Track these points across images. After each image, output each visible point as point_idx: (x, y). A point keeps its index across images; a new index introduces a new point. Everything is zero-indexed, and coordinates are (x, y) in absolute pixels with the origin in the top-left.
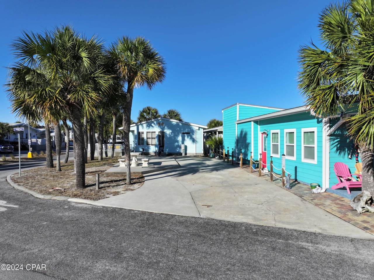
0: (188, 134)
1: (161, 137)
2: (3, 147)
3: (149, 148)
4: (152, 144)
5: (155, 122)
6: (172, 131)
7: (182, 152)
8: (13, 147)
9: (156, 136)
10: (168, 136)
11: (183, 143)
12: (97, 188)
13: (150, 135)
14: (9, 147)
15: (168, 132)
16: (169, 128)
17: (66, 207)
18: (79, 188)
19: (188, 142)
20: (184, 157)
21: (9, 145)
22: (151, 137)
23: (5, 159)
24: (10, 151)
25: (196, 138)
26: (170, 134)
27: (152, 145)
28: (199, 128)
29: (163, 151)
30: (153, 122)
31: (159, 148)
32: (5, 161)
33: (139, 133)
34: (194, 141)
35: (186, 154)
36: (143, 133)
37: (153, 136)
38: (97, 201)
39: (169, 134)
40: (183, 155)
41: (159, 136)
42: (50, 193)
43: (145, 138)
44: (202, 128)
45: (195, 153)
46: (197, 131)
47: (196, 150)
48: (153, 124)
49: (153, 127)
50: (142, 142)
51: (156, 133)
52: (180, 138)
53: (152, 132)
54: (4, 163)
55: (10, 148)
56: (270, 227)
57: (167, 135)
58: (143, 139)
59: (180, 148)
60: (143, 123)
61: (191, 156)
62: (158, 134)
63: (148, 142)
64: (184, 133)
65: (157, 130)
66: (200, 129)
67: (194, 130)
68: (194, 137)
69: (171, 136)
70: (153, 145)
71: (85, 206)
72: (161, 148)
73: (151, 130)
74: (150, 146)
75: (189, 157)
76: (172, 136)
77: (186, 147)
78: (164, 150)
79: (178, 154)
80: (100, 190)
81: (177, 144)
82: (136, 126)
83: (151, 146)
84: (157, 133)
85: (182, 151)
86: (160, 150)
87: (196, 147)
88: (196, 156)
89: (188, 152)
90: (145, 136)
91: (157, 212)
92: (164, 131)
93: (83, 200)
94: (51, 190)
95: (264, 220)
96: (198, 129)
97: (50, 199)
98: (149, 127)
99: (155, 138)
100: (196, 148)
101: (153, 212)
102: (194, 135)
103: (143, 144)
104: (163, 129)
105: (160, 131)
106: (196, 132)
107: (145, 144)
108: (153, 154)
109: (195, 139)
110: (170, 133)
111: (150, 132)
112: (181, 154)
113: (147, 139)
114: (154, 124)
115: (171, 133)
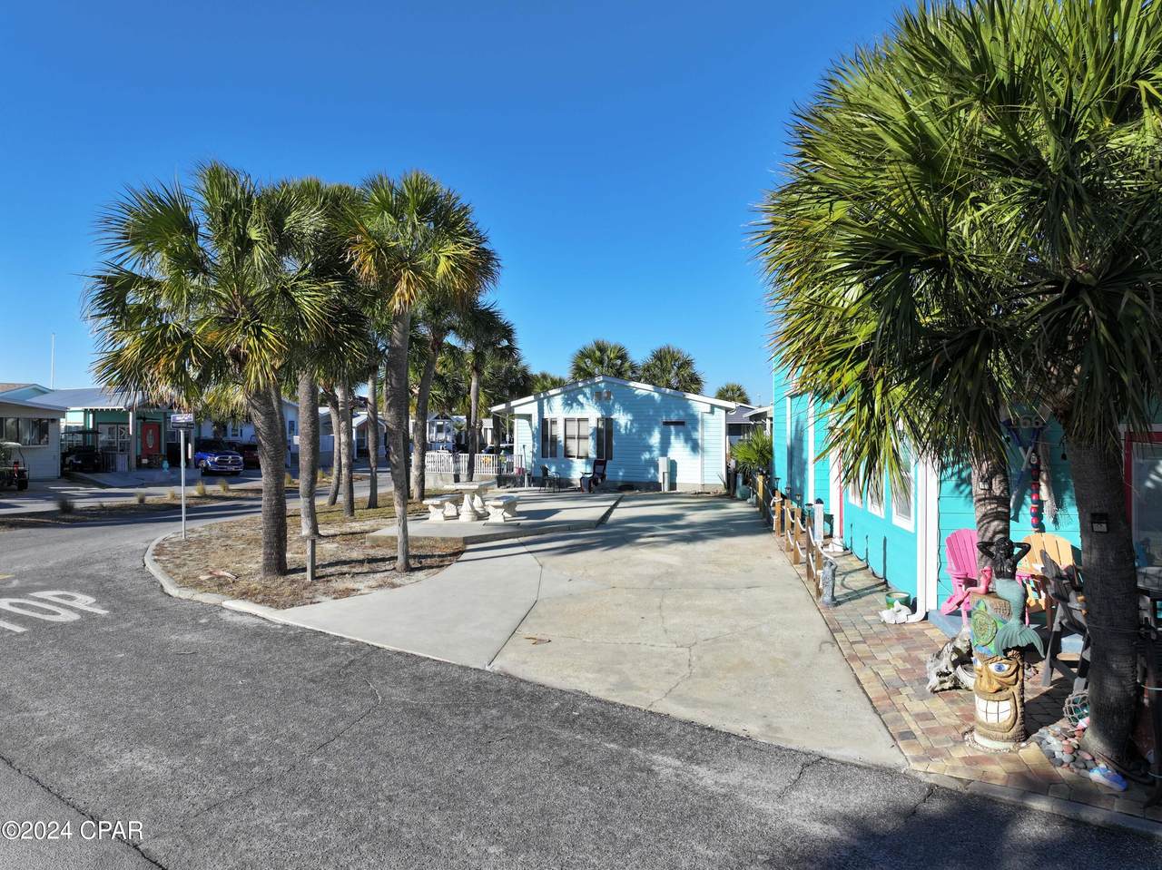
0: (680, 427)
1: (605, 435)
2: (216, 459)
3: (569, 467)
4: (580, 455)
5: (587, 391)
6: (633, 416)
7: (661, 481)
8: (241, 458)
9: (591, 431)
10: (623, 431)
11: (664, 452)
12: (309, 579)
13: (573, 430)
14: (230, 457)
15: (622, 419)
16: (626, 409)
17: (203, 621)
18: (268, 575)
19: (678, 449)
20: (665, 496)
21: (231, 454)
22: (576, 434)
23: (204, 490)
24: (233, 468)
25: (703, 439)
26: (629, 426)
27: (578, 457)
28: (713, 406)
29: (603, 477)
30: (581, 391)
31: (594, 468)
32: (204, 496)
33: (544, 422)
34: (695, 447)
35: (673, 486)
36: (554, 422)
37: (583, 433)
38: (281, 611)
39: (626, 427)
40: (666, 488)
41: (598, 431)
42: (198, 585)
43: (561, 438)
44: (720, 407)
45: (700, 483)
46: (707, 417)
47: (703, 476)
48: (581, 398)
49: (581, 405)
50: (553, 447)
51: (590, 422)
52: (655, 439)
53: (579, 420)
54: (198, 501)
55: (235, 462)
56: (627, 708)
57: (620, 427)
58: (554, 440)
59: (656, 468)
60: (552, 392)
61: (685, 493)
62: (596, 425)
63: (569, 449)
64: (666, 423)
65: (591, 414)
66: (716, 409)
67: (696, 413)
68: (697, 435)
69: (630, 430)
70: (581, 458)
71: (246, 620)
72: (597, 467)
73: (576, 413)
74: (572, 461)
75: (680, 495)
76: (634, 430)
77: (673, 466)
78: (606, 473)
79: (652, 488)
80: (315, 581)
81: (647, 456)
82: (536, 403)
83: (575, 459)
84: (593, 423)
85: (662, 477)
86: (594, 472)
87: (702, 464)
88: (702, 493)
89: (678, 480)
90: (558, 431)
91: (391, 648)
92: (612, 417)
93: (256, 605)
94: (203, 578)
95: (640, 689)
96: (709, 410)
97: (189, 600)
98: (571, 405)
99: (586, 438)
100: (703, 468)
101: (385, 646)
102: (697, 431)
103: (554, 454)
104: (608, 410)
105: (600, 416)
106: (703, 420)
107: (561, 453)
108: (577, 483)
109: (700, 441)
110: (629, 423)
111: (572, 420)
112: (657, 487)
113: (566, 438)
114: (585, 395)
115: (631, 424)
